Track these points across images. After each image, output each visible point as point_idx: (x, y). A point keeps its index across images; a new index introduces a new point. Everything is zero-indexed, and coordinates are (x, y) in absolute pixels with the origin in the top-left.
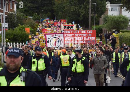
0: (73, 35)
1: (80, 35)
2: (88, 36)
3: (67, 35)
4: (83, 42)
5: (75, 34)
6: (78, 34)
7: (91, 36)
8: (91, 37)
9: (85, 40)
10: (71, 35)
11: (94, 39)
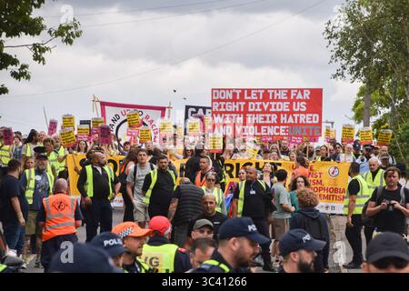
0: (243, 104)
1: (266, 107)
2: (295, 110)
3: (220, 107)
4: (278, 130)
5: (250, 104)
6: (259, 104)
7: (304, 109)
8: (305, 113)
9: (284, 124)
10: (234, 106)
11: (314, 122)
